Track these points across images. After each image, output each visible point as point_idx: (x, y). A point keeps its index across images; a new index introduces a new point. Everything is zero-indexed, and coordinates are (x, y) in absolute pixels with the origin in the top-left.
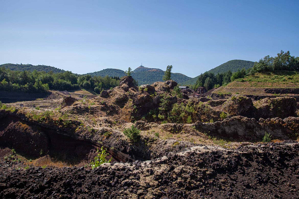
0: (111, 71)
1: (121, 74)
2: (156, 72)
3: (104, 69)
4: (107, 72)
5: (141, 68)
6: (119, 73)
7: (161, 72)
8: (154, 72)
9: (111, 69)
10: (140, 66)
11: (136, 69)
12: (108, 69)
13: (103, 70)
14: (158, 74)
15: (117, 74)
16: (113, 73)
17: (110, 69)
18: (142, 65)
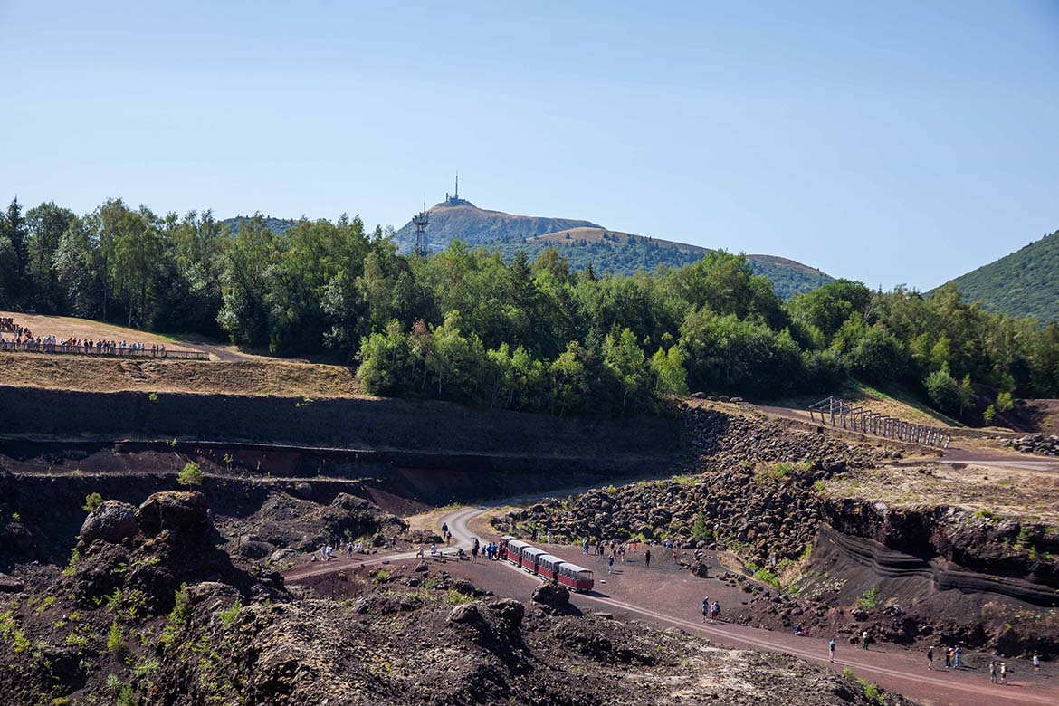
2: (601, 245)
5: (457, 214)
7: (641, 249)
8: (583, 244)
9: (264, 224)
10: (444, 200)
14: (617, 260)
17: (255, 220)
18: (457, 196)
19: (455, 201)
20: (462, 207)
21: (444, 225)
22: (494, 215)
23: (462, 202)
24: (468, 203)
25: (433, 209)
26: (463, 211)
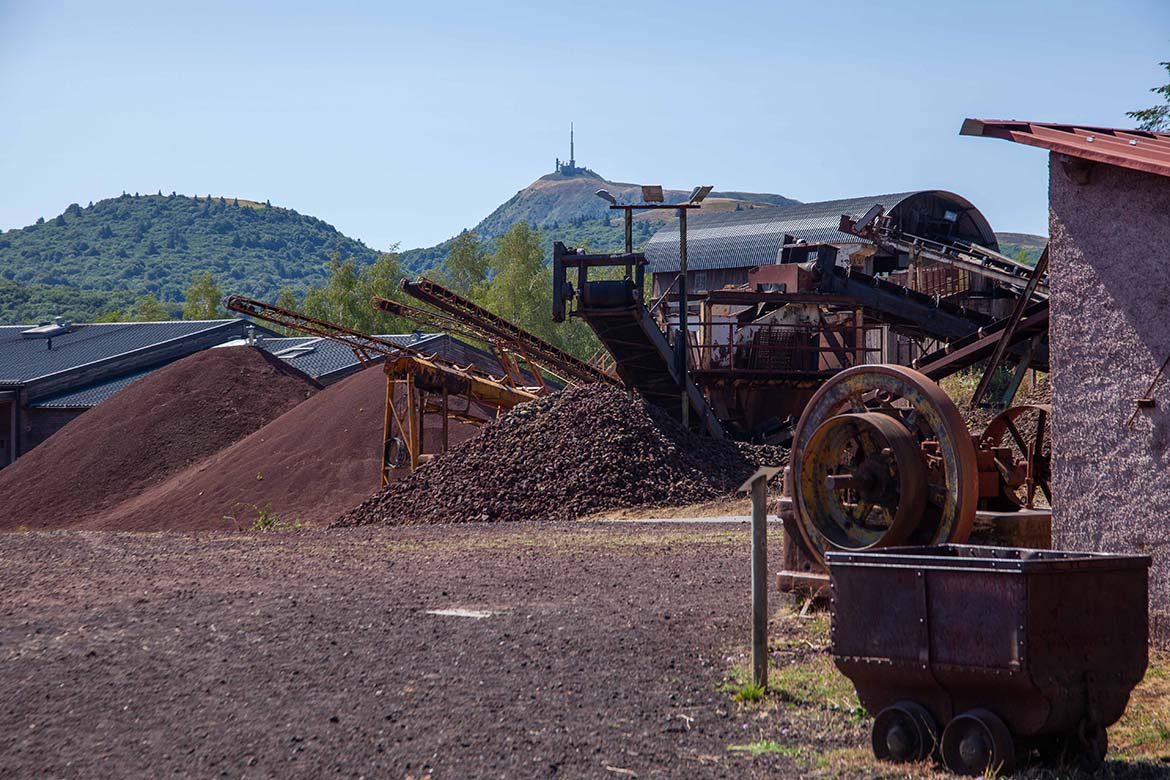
0: (159, 233)
1: (289, 266)
3: (74, 209)
4: (107, 234)
5: (569, 191)
6: (273, 246)
9: (162, 206)
10: (552, 170)
11: (509, 213)
12: (122, 206)
13: (60, 221)
15: (235, 264)
16: (195, 248)
17: (151, 200)
18: (572, 162)
19: (569, 171)
20: (580, 180)
21: (551, 209)
22: (629, 190)
23: (581, 172)
24: (592, 174)
25: (536, 184)
26: (581, 185)
